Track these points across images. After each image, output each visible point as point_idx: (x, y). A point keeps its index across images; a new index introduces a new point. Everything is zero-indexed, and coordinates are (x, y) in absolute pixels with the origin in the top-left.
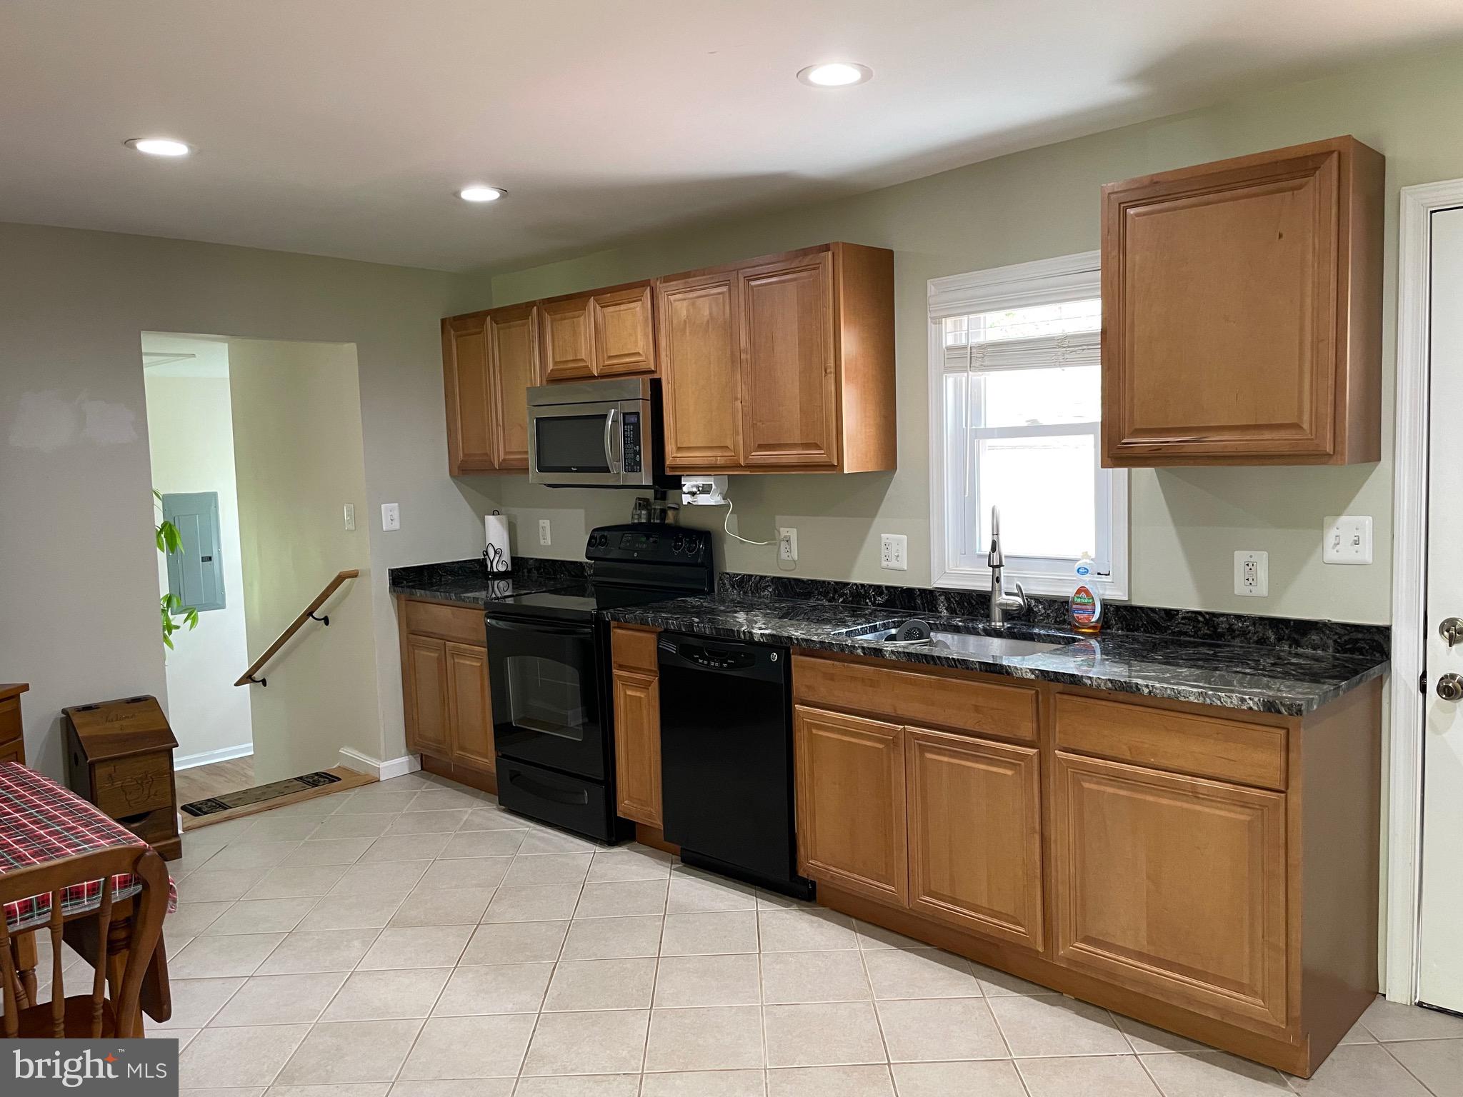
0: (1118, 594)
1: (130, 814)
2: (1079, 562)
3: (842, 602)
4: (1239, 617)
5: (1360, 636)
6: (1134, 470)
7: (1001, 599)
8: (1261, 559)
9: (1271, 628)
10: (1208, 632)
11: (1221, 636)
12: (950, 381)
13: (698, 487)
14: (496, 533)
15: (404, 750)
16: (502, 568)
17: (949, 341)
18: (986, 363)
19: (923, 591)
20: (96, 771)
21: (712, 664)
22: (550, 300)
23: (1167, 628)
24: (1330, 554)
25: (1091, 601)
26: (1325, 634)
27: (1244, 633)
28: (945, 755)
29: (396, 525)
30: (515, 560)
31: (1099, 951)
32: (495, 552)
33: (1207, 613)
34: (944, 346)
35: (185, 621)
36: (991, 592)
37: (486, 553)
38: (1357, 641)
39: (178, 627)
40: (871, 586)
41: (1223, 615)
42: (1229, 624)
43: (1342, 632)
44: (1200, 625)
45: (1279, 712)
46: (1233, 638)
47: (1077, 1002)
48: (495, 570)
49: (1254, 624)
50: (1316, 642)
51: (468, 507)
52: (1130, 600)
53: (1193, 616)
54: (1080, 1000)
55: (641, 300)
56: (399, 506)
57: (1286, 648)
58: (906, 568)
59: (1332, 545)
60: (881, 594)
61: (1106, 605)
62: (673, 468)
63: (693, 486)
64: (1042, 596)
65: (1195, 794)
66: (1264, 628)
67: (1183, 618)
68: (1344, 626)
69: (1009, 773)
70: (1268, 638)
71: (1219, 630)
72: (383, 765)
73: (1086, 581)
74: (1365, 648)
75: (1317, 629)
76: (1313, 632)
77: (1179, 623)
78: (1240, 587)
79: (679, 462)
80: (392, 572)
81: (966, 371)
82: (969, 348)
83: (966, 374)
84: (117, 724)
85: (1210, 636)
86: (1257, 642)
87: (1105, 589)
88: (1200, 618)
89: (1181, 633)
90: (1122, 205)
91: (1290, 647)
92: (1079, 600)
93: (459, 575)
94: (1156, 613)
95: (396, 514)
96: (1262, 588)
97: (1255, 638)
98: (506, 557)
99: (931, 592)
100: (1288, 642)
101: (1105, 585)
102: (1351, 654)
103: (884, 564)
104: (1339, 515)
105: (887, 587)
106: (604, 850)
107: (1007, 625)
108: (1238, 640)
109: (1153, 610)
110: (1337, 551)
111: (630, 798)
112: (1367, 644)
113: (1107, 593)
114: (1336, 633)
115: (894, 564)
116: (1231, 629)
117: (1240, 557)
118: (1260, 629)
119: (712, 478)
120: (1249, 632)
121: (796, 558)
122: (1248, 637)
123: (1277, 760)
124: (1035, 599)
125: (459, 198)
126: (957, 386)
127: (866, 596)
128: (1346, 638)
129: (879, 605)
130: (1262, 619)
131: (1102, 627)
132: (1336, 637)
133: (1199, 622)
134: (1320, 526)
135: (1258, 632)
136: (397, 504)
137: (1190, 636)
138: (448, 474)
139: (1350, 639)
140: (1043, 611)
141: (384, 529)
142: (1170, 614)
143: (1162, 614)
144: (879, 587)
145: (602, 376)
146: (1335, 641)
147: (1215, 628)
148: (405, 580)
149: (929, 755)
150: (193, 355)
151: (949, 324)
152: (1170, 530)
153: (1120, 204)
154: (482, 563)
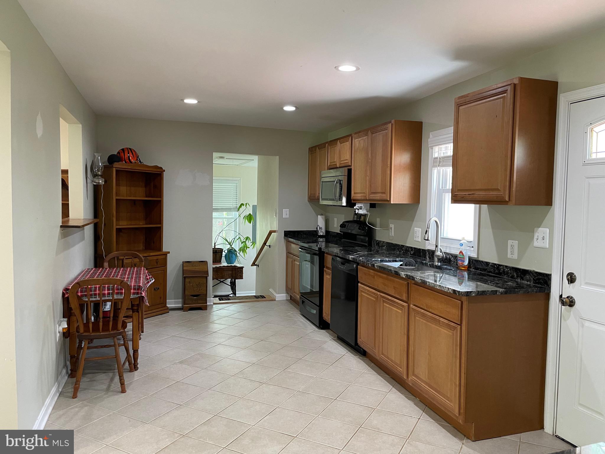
0: (474, 255)
1: (194, 294)
2: (461, 241)
3: (403, 253)
4: (506, 267)
5: (541, 277)
6: (482, 205)
7: (438, 253)
8: (516, 243)
9: (515, 272)
10: (497, 272)
11: (501, 274)
12: (435, 171)
13: (359, 207)
14: (321, 222)
15: (285, 291)
16: (321, 234)
17: (436, 155)
18: (444, 164)
19: (423, 250)
20: (186, 280)
21: (343, 268)
22: (331, 141)
24: (536, 243)
25: (463, 257)
26: (530, 275)
27: (507, 273)
28: (388, 304)
29: (288, 216)
30: (327, 232)
31: (419, 381)
32: (320, 228)
33: (498, 264)
34: (434, 157)
35: (251, 246)
36: (435, 251)
37: (317, 229)
38: (540, 279)
39: (249, 248)
40: (410, 247)
42: (503, 269)
43: (535, 274)
44: (495, 269)
45: (456, 294)
46: (504, 275)
47: (420, 402)
48: (319, 235)
49: (511, 270)
50: (528, 279)
51: (314, 212)
52: (478, 257)
53: (494, 265)
54: (421, 401)
55: (348, 141)
56: (289, 211)
57: (519, 280)
58: (420, 241)
59: (536, 240)
60: (412, 250)
61: (470, 259)
62: (354, 200)
63: (357, 207)
64: (454, 254)
66: (513, 272)
67: (491, 266)
68: (536, 273)
69: (400, 312)
70: (514, 276)
71: (501, 271)
72: (277, 295)
73: (463, 249)
74: (542, 282)
75: (528, 273)
76: (527, 274)
77: (490, 268)
78: (509, 256)
79: (355, 198)
80: (285, 231)
81: (437, 167)
82: (438, 158)
83: (437, 168)
84: (194, 267)
86: (511, 277)
87: (471, 253)
88: (496, 266)
89: (490, 272)
90: (458, 106)
91: (520, 280)
92: (460, 256)
93: (308, 235)
94: (483, 263)
95: (288, 212)
96: (515, 256)
97: (511, 275)
98: (324, 230)
99: (425, 250)
100: (520, 278)
101: (471, 251)
102: (538, 284)
103: (415, 239)
104: (539, 228)
105: (414, 248)
106: (318, 330)
107: (439, 264)
108: (506, 276)
110: (538, 242)
111: (325, 313)
112: (543, 280)
113: (472, 254)
114: (534, 276)
115: (417, 239)
116: (504, 271)
117: (510, 242)
119: (363, 204)
120: (509, 273)
121: (393, 236)
122: (509, 275)
123: (458, 312)
124: (452, 255)
125: (283, 109)
126: (439, 173)
127: (409, 251)
128: (537, 278)
129: (412, 254)
130: (513, 268)
131: (468, 267)
132: (534, 277)
133: (495, 267)
134: (533, 232)
135: (511, 273)
136: (288, 209)
137: (493, 273)
138: (307, 201)
139: (538, 278)
140: (453, 260)
141: (283, 217)
142: (488, 264)
143: (485, 263)
144: (412, 248)
145: (339, 167)
146: (533, 279)
148: (288, 234)
149: (385, 304)
150: (253, 160)
151: (436, 149)
152: (490, 230)
153: (457, 105)
154: (316, 232)
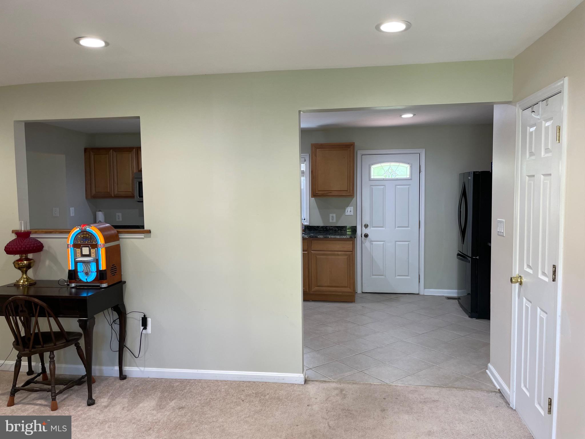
0: (307, 224)
4: (331, 226)
8: (334, 215)
9: (337, 228)
11: (328, 230)
14: (101, 217)
23: (318, 230)
24: (347, 214)
27: (332, 229)
29: (74, 215)
33: (325, 226)
41: (328, 226)
49: (334, 228)
50: (345, 230)
51: (90, 209)
52: (310, 225)
53: (322, 227)
59: (346, 212)
61: (305, 226)
65: (338, 255)
78: (331, 221)
85: (326, 231)
86: (335, 231)
90: (315, 148)
95: (74, 211)
96: (335, 221)
100: (340, 230)
104: (348, 207)
108: (331, 231)
109: (315, 226)
113: (305, 223)
116: (330, 229)
117: (331, 215)
118: (335, 228)
123: (351, 246)
130: (335, 226)
131: (305, 231)
133: (324, 228)
134: (345, 209)
136: (74, 208)
137: (322, 231)
138: (85, 198)
141: (71, 216)
142: (318, 227)
147: (327, 229)
152: (317, 210)
